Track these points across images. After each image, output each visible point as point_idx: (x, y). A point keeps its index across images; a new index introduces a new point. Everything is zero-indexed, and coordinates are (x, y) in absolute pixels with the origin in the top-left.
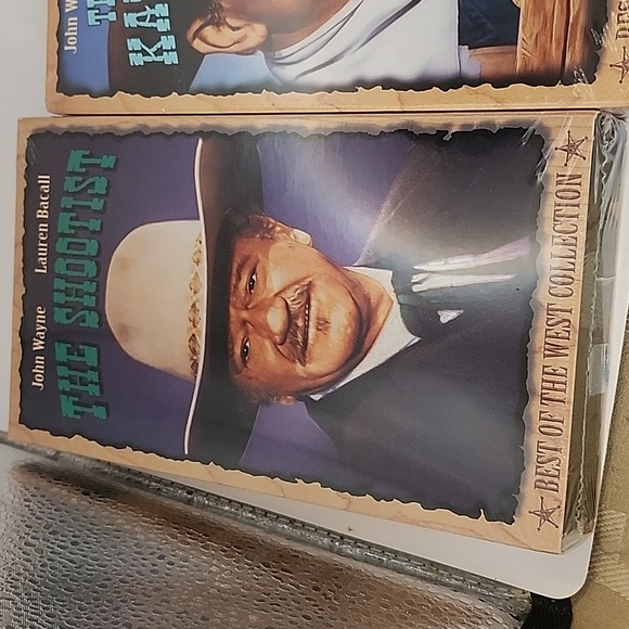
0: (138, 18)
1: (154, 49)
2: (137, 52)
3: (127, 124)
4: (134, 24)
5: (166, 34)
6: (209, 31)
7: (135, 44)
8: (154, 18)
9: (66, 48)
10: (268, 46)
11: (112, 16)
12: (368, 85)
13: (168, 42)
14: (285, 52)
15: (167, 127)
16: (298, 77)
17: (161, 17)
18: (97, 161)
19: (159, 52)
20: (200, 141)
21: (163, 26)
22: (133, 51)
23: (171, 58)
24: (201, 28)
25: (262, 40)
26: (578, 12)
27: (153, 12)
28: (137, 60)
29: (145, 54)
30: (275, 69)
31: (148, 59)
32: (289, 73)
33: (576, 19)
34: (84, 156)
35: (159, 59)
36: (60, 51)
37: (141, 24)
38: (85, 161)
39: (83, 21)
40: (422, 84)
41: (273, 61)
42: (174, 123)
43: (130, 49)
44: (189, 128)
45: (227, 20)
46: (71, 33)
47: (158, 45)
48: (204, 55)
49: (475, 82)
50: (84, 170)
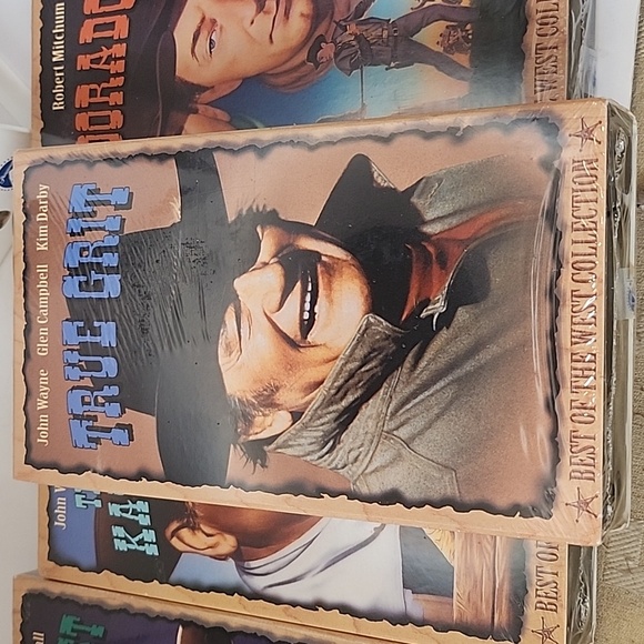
0: (121, 510)
1: (137, 539)
2: (121, 539)
3: (114, 601)
4: (118, 514)
5: (147, 528)
6: (185, 533)
7: (118, 531)
8: (135, 513)
9: (56, 523)
10: (239, 556)
11: (98, 504)
12: (328, 608)
13: (149, 535)
14: (253, 564)
15: (151, 610)
16: (265, 588)
17: (141, 513)
18: (87, 629)
19: (141, 542)
20: (181, 629)
21: (145, 520)
22: (117, 537)
23: (152, 550)
24: (178, 529)
25: (233, 549)
26: (503, 580)
27: (134, 506)
28: (121, 546)
29: (129, 542)
30: (245, 577)
31: (130, 546)
32: (258, 583)
33: (501, 585)
34: (74, 622)
35: (141, 548)
36: (50, 524)
37: (124, 515)
38: (76, 627)
39: (71, 503)
40: (374, 616)
41: (243, 570)
42: (157, 608)
43: (115, 535)
44: (170, 615)
45: (202, 526)
46: (60, 511)
47: (140, 536)
48: (181, 553)
49: (420, 623)
50: (75, 635)
